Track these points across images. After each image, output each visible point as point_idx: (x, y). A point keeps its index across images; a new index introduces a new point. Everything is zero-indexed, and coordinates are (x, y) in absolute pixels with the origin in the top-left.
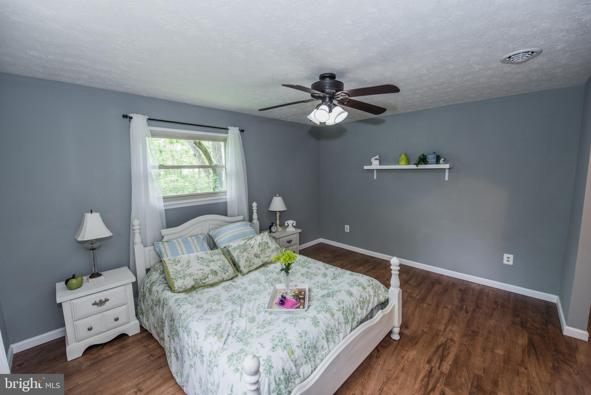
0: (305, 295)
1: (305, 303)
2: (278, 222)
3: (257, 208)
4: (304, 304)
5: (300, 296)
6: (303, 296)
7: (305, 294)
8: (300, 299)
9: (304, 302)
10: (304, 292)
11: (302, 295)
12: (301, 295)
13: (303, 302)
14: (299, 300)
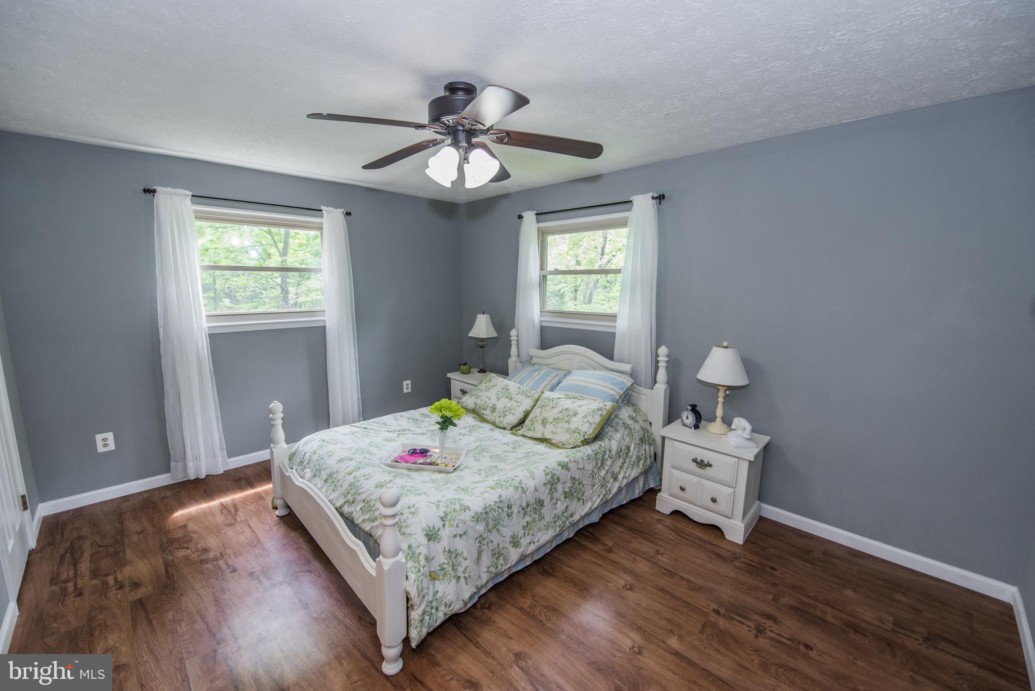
2: (719, 412)
3: (667, 359)
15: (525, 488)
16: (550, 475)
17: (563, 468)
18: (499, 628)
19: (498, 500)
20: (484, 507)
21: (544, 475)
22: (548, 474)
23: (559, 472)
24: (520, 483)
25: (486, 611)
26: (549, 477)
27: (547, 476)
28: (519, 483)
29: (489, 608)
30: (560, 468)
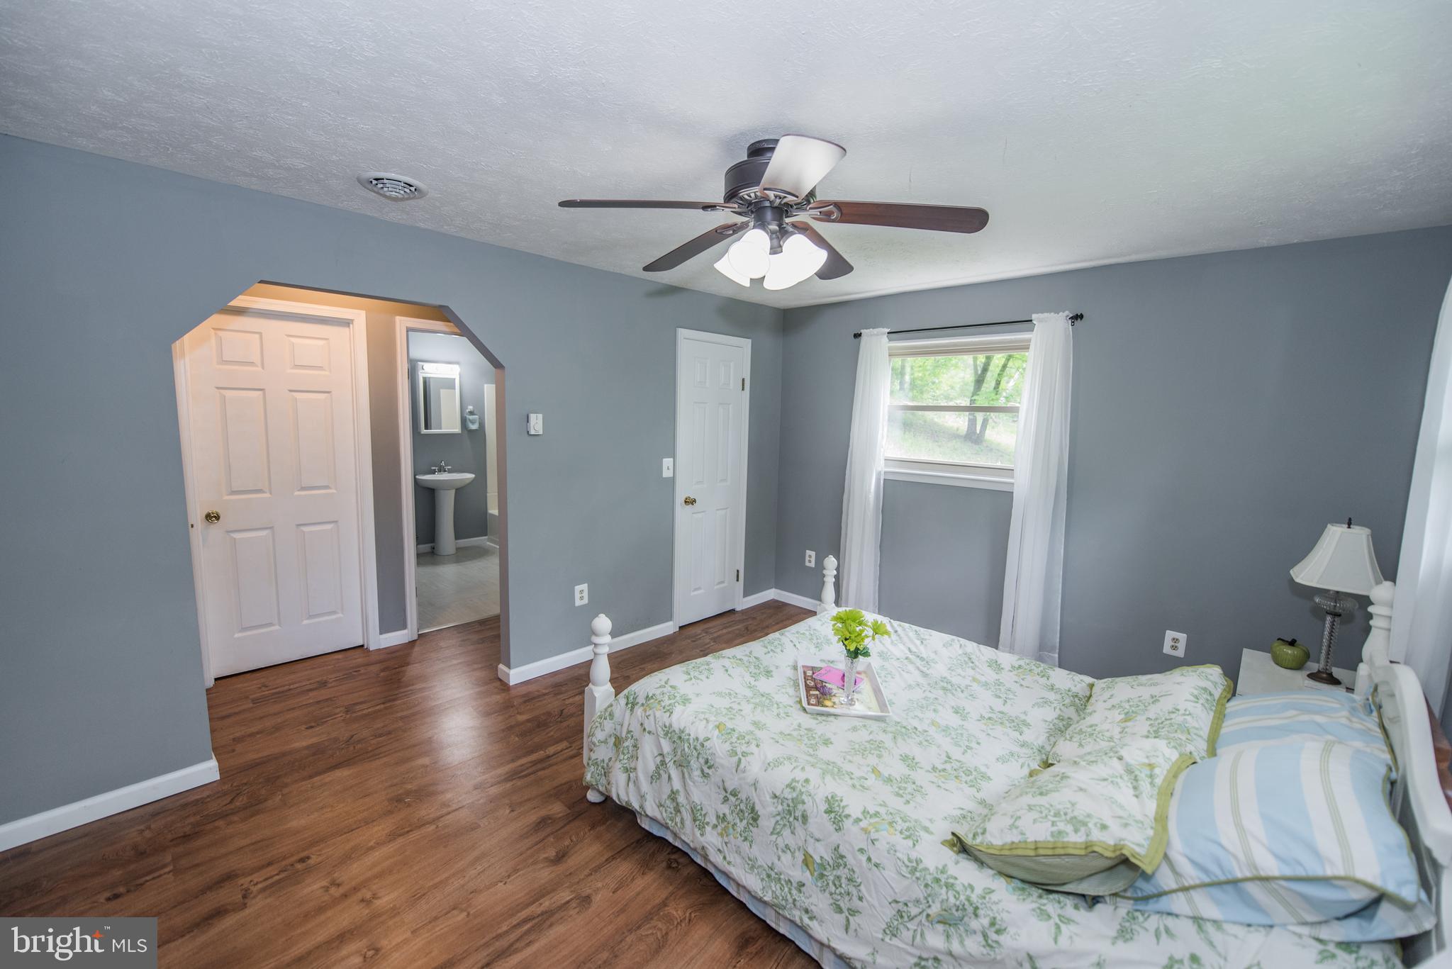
0: (808, 696)
1: (803, 680)
4: (805, 678)
5: (817, 692)
6: (811, 692)
7: (807, 698)
8: (817, 689)
9: (805, 682)
10: (811, 702)
11: (814, 695)
12: (816, 697)
13: (808, 682)
14: (819, 686)
15: (742, 766)
16: (794, 795)
17: (828, 812)
18: (633, 879)
19: (701, 739)
20: (682, 729)
21: (787, 783)
22: (794, 789)
23: (815, 807)
24: (744, 754)
25: (664, 864)
26: (789, 794)
27: (789, 790)
28: (743, 752)
29: (669, 867)
30: (824, 807)
